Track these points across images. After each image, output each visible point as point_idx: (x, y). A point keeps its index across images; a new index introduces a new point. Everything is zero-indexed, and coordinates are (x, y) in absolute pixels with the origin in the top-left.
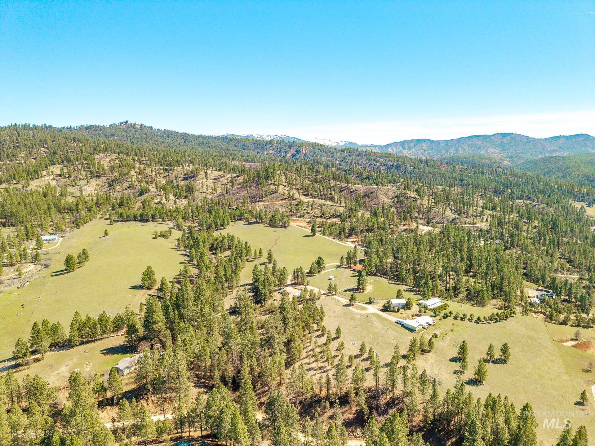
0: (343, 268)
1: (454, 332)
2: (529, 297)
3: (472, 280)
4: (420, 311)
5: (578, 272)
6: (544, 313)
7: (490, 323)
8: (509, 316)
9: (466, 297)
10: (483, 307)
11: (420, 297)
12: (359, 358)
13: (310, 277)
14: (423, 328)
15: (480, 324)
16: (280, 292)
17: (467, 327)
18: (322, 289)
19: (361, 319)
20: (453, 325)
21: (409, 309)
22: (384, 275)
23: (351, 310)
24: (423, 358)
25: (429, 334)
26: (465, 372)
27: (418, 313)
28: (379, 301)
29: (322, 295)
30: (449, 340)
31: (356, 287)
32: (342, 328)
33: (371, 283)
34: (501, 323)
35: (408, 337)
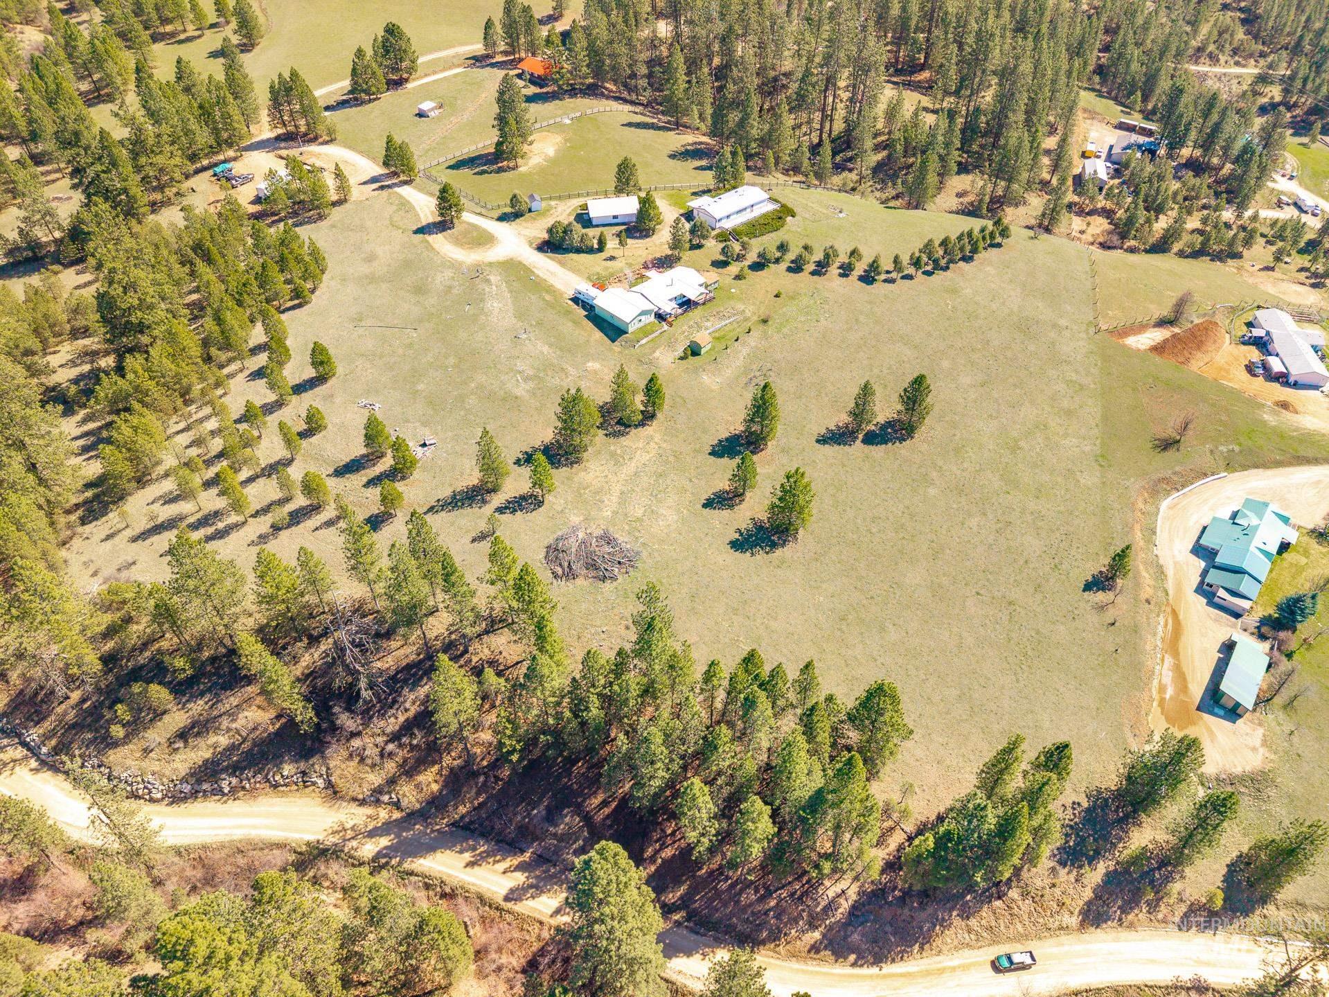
0: (493, 65)
1: (771, 329)
2: (1084, 155)
5: (1263, 55)
6: (1108, 214)
7: (909, 277)
8: (981, 245)
9: (875, 171)
10: (917, 206)
11: (708, 179)
12: (364, 468)
13: (356, 106)
14: (660, 317)
15: (875, 285)
16: (215, 175)
17: (826, 301)
18: (374, 159)
19: (450, 287)
20: (777, 296)
21: (647, 236)
22: (627, 92)
23: (436, 246)
24: (613, 455)
25: (671, 345)
26: (748, 494)
27: (670, 252)
28: (553, 203)
29: (365, 183)
30: (740, 362)
31: (492, 150)
32: (361, 331)
33: (557, 127)
34: (948, 273)
35: (591, 365)
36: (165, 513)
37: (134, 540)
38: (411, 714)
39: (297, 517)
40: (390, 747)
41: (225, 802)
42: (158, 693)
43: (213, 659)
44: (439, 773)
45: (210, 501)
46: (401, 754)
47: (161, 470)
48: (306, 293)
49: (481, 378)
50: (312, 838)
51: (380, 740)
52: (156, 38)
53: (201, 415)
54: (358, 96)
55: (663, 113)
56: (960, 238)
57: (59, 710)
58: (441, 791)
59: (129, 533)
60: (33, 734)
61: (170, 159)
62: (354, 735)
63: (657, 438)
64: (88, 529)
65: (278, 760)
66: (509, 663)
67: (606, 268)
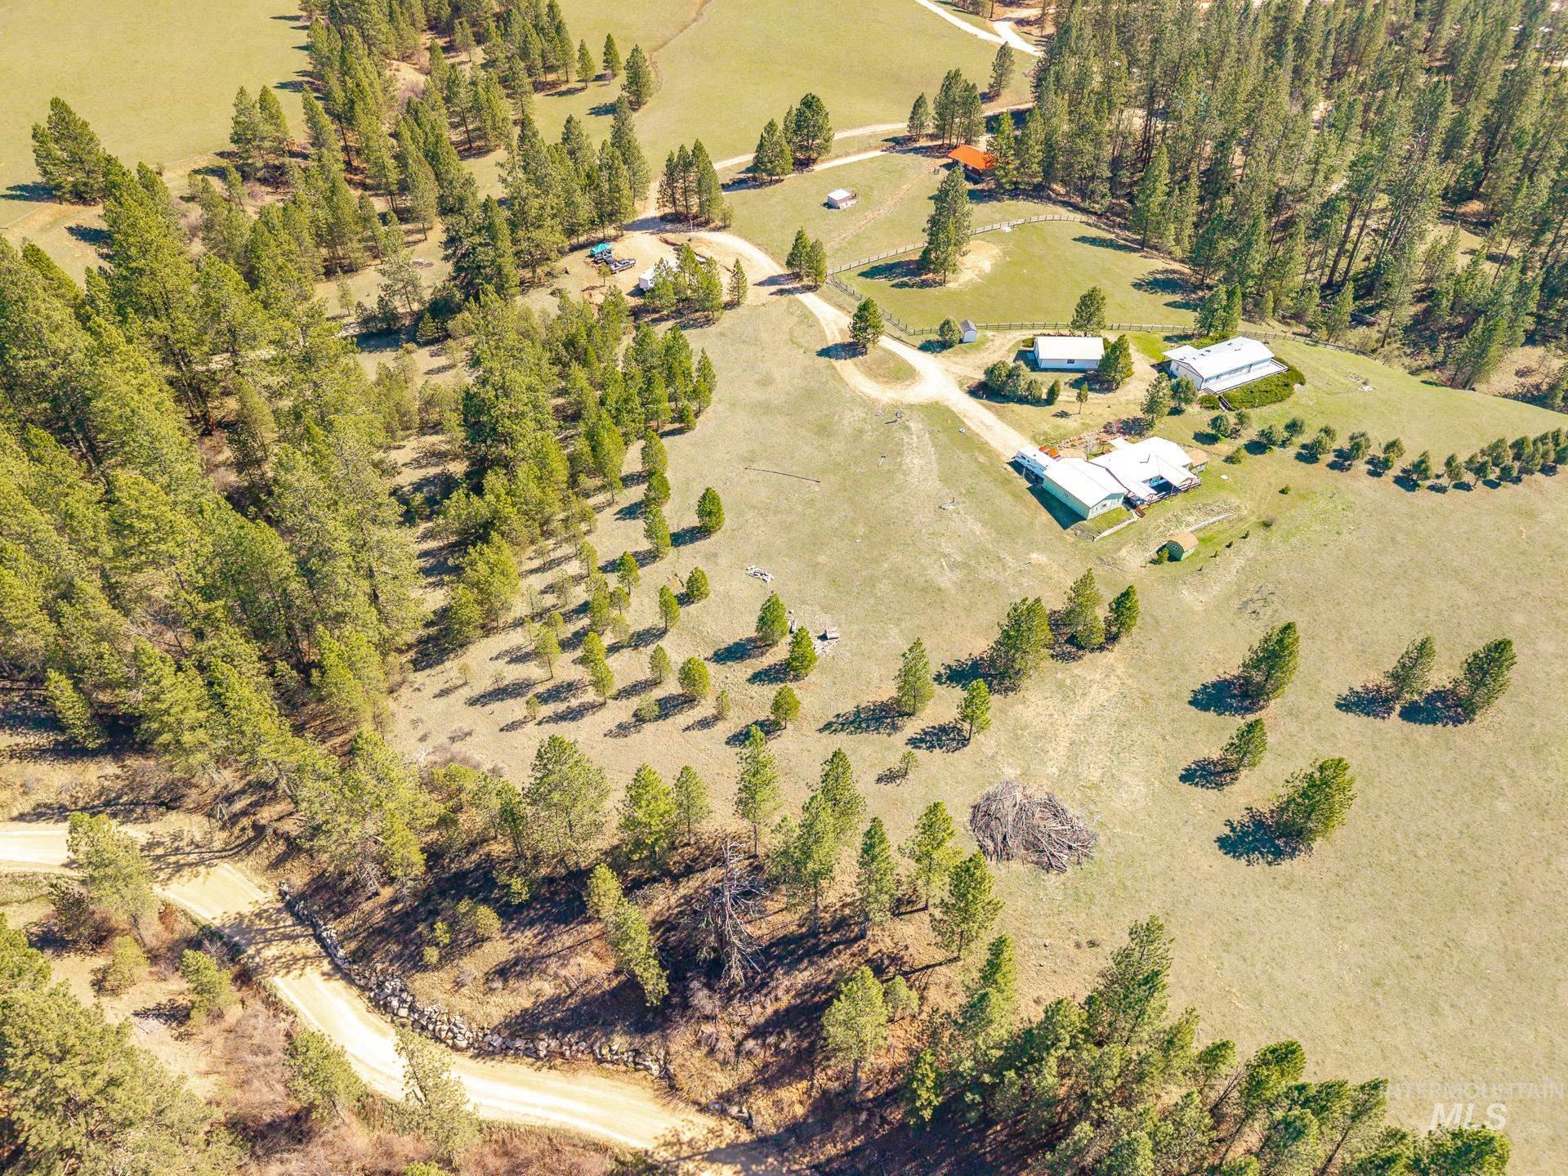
0: (917, 151)
1: (1274, 536)
3: (1469, 240)
4: (1152, 406)
7: (1465, 487)
9: (1407, 330)
10: (1467, 384)
11: (1188, 320)
12: (750, 656)
13: (754, 187)
14: (1130, 502)
15: (1418, 493)
16: (592, 256)
17: (1349, 507)
18: (773, 255)
19: (861, 431)
20: (1283, 492)
21: (1109, 390)
22: (1080, 196)
23: (845, 376)
24: (1060, 685)
25: (1142, 542)
26: (1244, 772)
27: (1140, 415)
28: (989, 334)
29: (761, 284)
30: (1231, 577)
31: (916, 257)
32: (752, 475)
33: (995, 236)
34: (1520, 487)
35: (1035, 556)
36: (513, 673)
37: (473, 702)
38: (783, 1004)
39: (668, 707)
40: (750, 1044)
41: (539, 1069)
42: (487, 917)
43: (549, 880)
44: (808, 1092)
45: (566, 668)
46: (762, 1055)
47: (510, 617)
48: (692, 417)
49: (896, 557)
50: (639, 1145)
51: (739, 1032)
52: (539, 87)
53: (558, 554)
54: (757, 175)
55: (1119, 225)
56: (1543, 439)
57: (367, 906)
58: (806, 1117)
59: (465, 693)
60: (332, 930)
61: (551, 236)
62: (708, 1018)
63: (1120, 669)
64: (420, 677)
65: (608, 1028)
66: (917, 965)
67: (1058, 427)
